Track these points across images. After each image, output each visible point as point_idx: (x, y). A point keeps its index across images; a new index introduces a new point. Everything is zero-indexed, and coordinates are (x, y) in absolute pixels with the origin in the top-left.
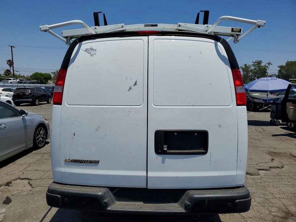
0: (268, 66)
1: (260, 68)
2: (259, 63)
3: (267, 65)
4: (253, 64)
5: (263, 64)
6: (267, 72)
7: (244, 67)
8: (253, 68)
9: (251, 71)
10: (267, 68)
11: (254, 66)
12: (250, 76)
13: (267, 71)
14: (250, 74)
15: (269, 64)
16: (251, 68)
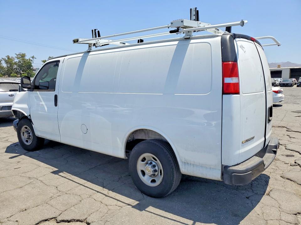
0: (33, 60)
1: (24, 62)
2: (23, 56)
3: (31, 59)
4: (16, 56)
5: (27, 58)
6: (32, 66)
7: (6, 59)
8: (16, 60)
9: (15, 63)
10: (32, 62)
11: (18, 58)
12: (15, 69)
13: (32, 64)
14: (15, 66)
15: (33, 57)
16: (15, 61)
